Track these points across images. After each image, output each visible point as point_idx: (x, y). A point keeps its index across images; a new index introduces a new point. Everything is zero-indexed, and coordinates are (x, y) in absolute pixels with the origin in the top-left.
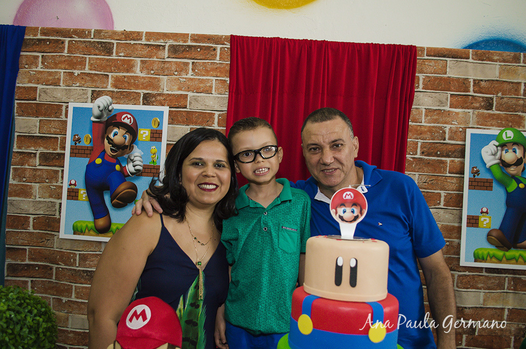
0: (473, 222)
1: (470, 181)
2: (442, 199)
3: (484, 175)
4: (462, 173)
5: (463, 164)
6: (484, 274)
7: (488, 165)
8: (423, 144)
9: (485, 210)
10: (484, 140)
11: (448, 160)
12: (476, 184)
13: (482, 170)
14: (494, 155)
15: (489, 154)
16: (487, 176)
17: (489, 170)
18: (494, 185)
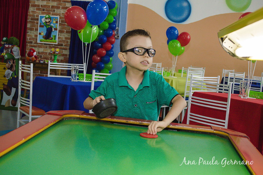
0: (40, 34)
1: (40, 25)
2: (34, 29)
3: (42, 24)
4: (38, 24)
5: (38, 22)
6: (43, 45)
7: (43, 22)
8: (31, 18)
9: (42, 31)
10: (42, 17)
11: (35, 21)
12: (40, 26)
13: (42, 23)
14: (44, 20)
15: (43, 20)
16: (43, 25)
17: (43, 23)
18: (44, 27)
